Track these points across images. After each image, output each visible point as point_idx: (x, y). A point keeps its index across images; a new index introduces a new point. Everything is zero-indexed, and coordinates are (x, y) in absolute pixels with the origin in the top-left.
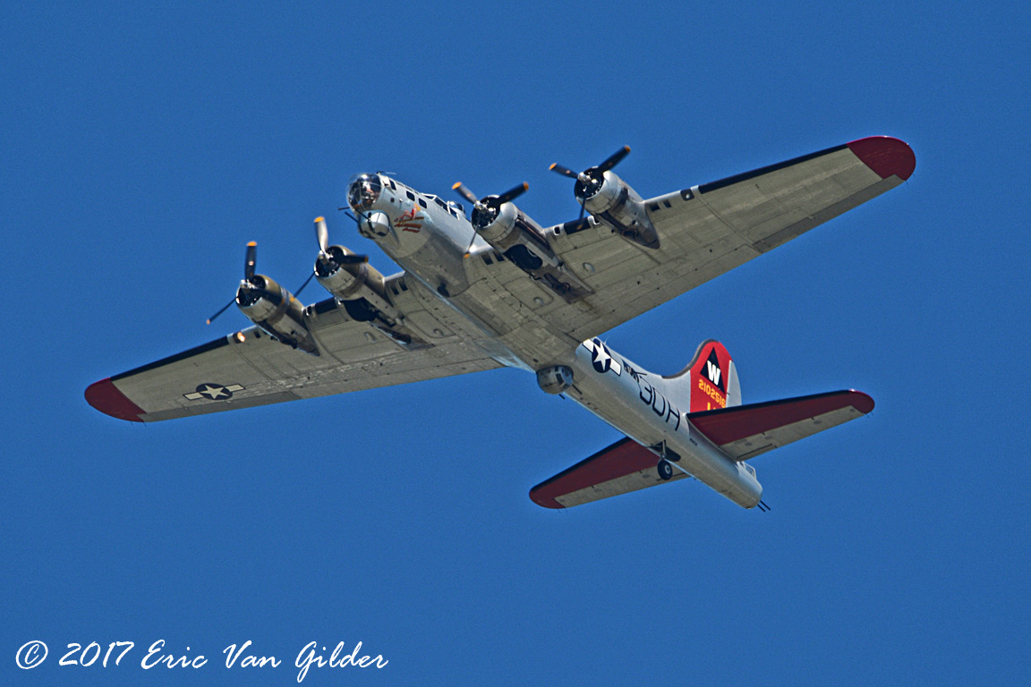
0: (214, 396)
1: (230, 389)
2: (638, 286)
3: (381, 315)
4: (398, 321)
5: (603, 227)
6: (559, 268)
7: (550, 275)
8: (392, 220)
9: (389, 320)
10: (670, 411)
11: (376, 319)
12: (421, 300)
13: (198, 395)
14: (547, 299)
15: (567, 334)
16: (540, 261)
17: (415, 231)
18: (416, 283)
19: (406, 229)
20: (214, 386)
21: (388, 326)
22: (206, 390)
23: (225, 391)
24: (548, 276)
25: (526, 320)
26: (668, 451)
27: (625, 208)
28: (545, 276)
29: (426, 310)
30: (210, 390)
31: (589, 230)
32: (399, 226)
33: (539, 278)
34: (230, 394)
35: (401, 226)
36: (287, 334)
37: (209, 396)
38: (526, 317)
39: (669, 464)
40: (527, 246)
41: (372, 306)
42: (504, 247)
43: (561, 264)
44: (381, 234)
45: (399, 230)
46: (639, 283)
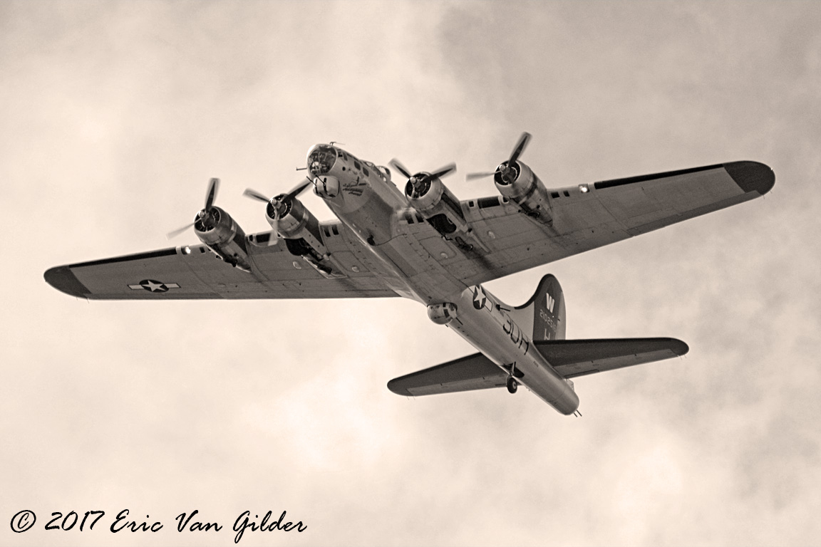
0: (153, 289)
1: (168, 286)
2: (527, 251)
3: (313, 252)
4: (325, 256)
5: (510, 206)
6: (468, 233)
7: (460, 238)
8: (341, 186)
9: (318, 256)
10: (523, 339)
11: (309, 255)
12: (348, 243)
13: (140, 287)
14: (452, 254)
15: (460, 280)
16: (454, 227)
17: (358, 195)
18: (347, 232)
19: (352, 193)
20: (155, 282)
21: (316, 259)
22: (148, 283)
23: (163, 286)
24: (458, 239)
25: (430, 268)
26: (516, 369)
27: (533, 196)
28: (456, 238)
29: (350, 251)
30: (151, 285)
31: (498, 207)
32: (346, 189)
33: (451, 239)
34: (167, 289)
35: (348, 190)
36: (231, 256)
37: (149, 289)
38: (431, 266)
39: (515, 381)
40: (447, 215)
41: (308, 245)
42: (428, 215)
43: (470, 230)
44: (332, 195)
45: (346, 194)
46: (528, 249)
